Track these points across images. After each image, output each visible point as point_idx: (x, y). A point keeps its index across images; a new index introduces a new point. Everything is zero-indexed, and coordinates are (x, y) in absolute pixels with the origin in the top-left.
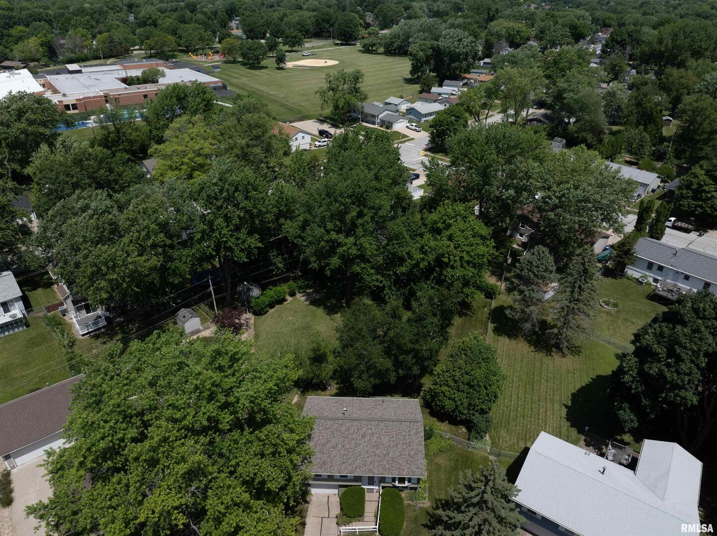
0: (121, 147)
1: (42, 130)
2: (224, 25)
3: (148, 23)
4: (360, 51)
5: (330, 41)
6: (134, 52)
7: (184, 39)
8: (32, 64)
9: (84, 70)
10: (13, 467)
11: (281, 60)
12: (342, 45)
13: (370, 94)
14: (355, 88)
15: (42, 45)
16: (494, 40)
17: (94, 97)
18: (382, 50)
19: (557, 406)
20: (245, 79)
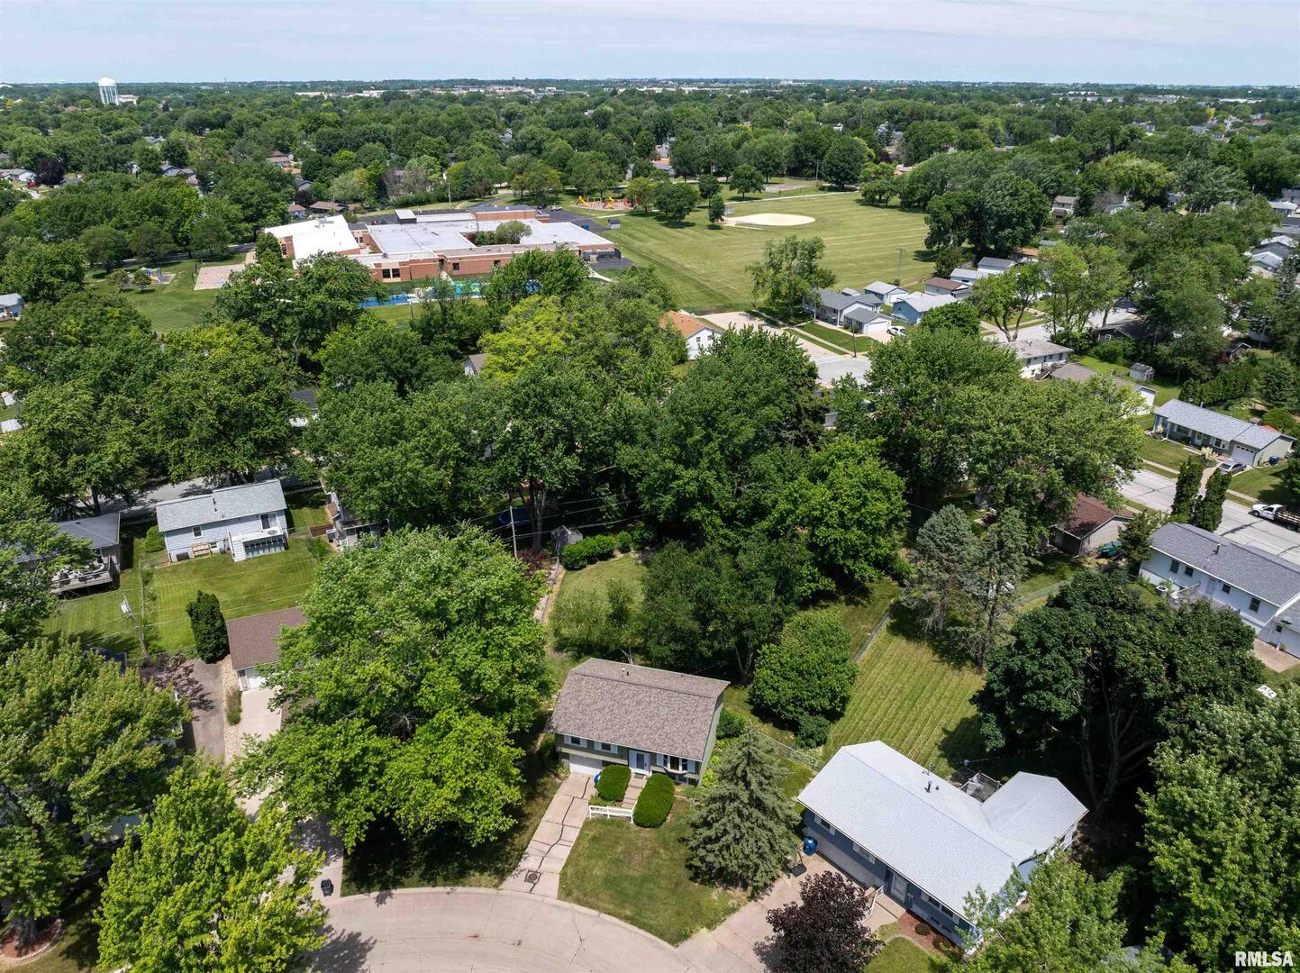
0: (446, 335)
1: (344, 304)
2: (647, 152)
3: (529, 146)
4: (858, 201)
5: (813, 183)
6: (500, 192)
7: (574, 175)
8: (352, 207)
9: (420, 218)
10: (246, 689)
11: (717, 213)
12: (830, 189)
13: (839, 276)
14: (810, 265)
15: (369, 180)
16: (1093, 190)
17: (425, 260)
18: (896, 200)
19: (937, 731)
20: (655, 241)
